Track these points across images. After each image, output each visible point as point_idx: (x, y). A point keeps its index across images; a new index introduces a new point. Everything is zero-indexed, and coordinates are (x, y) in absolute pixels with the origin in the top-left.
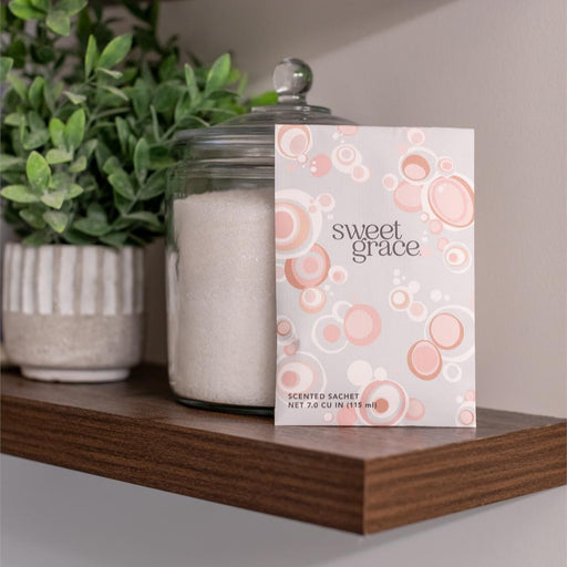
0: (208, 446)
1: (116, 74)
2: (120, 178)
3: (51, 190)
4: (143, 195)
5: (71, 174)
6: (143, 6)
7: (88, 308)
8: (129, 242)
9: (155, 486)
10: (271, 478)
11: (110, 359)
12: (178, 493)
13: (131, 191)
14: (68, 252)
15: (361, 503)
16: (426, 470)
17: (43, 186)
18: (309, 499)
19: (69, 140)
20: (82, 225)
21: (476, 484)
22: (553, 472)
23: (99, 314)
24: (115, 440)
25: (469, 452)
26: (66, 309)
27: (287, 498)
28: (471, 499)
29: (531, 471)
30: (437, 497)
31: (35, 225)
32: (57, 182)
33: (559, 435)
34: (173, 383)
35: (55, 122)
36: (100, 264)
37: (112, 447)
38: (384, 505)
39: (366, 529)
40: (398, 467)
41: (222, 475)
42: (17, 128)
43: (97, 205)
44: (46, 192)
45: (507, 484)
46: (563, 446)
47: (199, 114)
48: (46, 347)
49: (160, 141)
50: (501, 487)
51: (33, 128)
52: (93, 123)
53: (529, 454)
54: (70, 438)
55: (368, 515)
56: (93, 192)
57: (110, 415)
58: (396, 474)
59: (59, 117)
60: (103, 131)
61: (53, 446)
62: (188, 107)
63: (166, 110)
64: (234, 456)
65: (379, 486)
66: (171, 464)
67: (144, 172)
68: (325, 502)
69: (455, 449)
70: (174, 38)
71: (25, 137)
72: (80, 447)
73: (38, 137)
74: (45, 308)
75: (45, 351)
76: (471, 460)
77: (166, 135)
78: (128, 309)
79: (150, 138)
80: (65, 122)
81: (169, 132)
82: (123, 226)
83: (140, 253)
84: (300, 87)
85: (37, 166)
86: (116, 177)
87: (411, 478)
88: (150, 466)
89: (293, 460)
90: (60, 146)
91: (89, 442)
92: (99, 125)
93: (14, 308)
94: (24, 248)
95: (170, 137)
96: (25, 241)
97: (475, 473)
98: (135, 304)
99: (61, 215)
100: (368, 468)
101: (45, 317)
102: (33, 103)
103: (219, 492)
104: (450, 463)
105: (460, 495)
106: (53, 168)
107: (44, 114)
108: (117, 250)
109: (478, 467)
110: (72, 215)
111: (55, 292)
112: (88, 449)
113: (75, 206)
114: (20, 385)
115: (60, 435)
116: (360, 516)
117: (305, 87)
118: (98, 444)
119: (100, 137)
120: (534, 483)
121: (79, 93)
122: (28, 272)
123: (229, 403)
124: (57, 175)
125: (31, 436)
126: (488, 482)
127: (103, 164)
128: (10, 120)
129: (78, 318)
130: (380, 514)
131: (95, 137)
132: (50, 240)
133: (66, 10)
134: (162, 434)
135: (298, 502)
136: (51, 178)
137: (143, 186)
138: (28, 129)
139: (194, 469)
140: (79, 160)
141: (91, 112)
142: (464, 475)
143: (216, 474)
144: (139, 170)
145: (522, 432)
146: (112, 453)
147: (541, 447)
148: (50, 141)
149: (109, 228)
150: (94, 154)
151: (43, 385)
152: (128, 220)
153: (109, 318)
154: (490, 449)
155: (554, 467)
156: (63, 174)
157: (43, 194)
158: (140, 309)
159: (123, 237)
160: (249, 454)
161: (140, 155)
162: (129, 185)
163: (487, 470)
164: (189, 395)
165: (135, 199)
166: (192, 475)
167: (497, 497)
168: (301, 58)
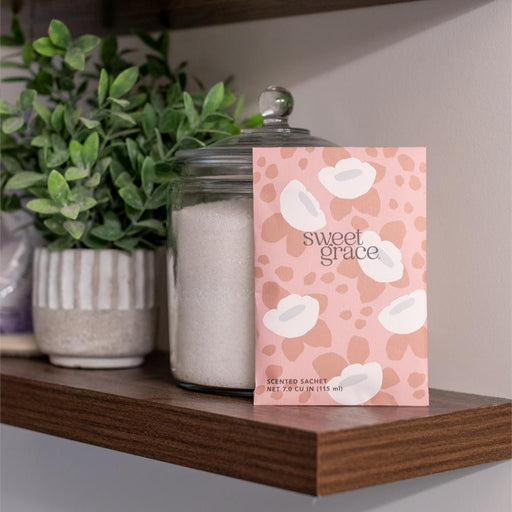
0: (194, 422)
1: (124, 103)
2: (129, 192)
3: (70, 203)
4: (151, 205)
5: (89, 188)
6: (156, 36)
7: (105, 304)
8: (140, 245)
9: (153, 456)
10: (244, 449)
11: (125, 348)
12: (171, 462)
13: (139, 202)
14: (87, 255)
15: (315, 469)
16: (374, 442)
17: (63, 199)
18: (274, 466)
19: (86, 160)
20: (99, 232)
21: (423, 455)
22: (500, 447)
23: (114, 308)
24: (120, 417)
25: (417, 428)
26: (85, 304)
27: (257, 466)
28: (419, 468)
29: (479, 446)
30: (386, 465)
31: (58, 233)
32: (76, 195)
33: (505, 414)
34: (174, 370)
35: (74, 143)
36: (115, 265)
37: (118, 424)
38: (336, 472)
39: (318, 492)
40: (348, 440)
41: (205, 447)
42: (41, 148)
43: (112, 214)
44: (65, 205)
45: (454, 456)
46: (509, 424)
47: (198, 135)
48: (69, 338)
49: (164, 158)
50: (449, 458)
51: (56, 149)
52: (109, 143)
53: (477, 431)
54: (84, 416)
55: (320, 480)
56: (109, 202)
57: (117, 396)
58: (346, 446)
59: (77, 139)
60: (117, 150)
61: (69, 423)
62: (188, 129)
63: (170, 131)
64: (216, 430)
65: (330, 456)
66: (166, 438)
67: (150, 185)
68: (287, 469)
69: (404, 425)
70: (184, 64)
71: (48, 156)
72: (92, 423)
73: (59, 156)
74: (68, 304)
75: (68, 342)
76: (418, 435)
77: (169, 153)
78: (140, 305)
79: (156, 156)
80: (82, 142)
81: (173, 150)
82: (134, 232)
83: (151, 255)
84: (282, 112)
85: (57, 182)
86: (127, 191)
87: (362, 449)
88: (148, 439)
89: (261, 433)
90: (79, 164)
91: (100, 420)
92: (113, 144)
93: (42, 304)
94: (50, 252)
95: (173, 154)
96: (50, 246)
97: (423, 446)
98: (146, 300)
99: (79, 224)
100: (320, 440)
101: (67, 312)
102: (55, 127)
103: (203, 461)
104: (399, 437)
105: (408, 464)
106: (72, 184)
107: (66, 136)
108: (129, 253)
109: (426, 441)
110: (90, 224)
111: (76, 290)
112: (98, 425)
113: (93, 214)
114: (47, 371)
115: (76, 414)
116: (314, 480)
117: (286, 111)
118: (107, 421)
119: (114, 154)
120: (481, 455)
121: (93, 119)
122: (53, 273)
123: (218, 386)
124: (76, 189)
125: (53, 415)
126: (436, 454)
127: (116, 178)
128: (36, 142)
129: (96, 312)
130: (333, 479)
131: (109, 155)
132: (72, 245)
133: (82, 47)
134: (158, 412)
135: (266, 469)
136: (69, 192)
137: (150, 198)
138: (52, 149)
139: (183, 442)
140: (94, 176)
141: (106, 133)
142: (412, 447)
143: (201, 446)
144: (146, 185)
145: (468, 411)
146: (117, 428)
147: (488, 424)
148: (70, 159)
149: (123, 234)
150: (108, 169)
151: (65, 371)
152: (138, 227)
153: (123, 312)
154: (437, 425)
155: (502, 442)
156: (81, 188)
157: (63, 206)
158: (151, 304)
159: (135, 241)
160: (226, 428)
161: (147, 171)
162: (138, 197)
163: (435, 444)
164: (185, 379)
165: (143, 209)
166: (182, 447)
167: (445, 467)
168: (283, 86)
